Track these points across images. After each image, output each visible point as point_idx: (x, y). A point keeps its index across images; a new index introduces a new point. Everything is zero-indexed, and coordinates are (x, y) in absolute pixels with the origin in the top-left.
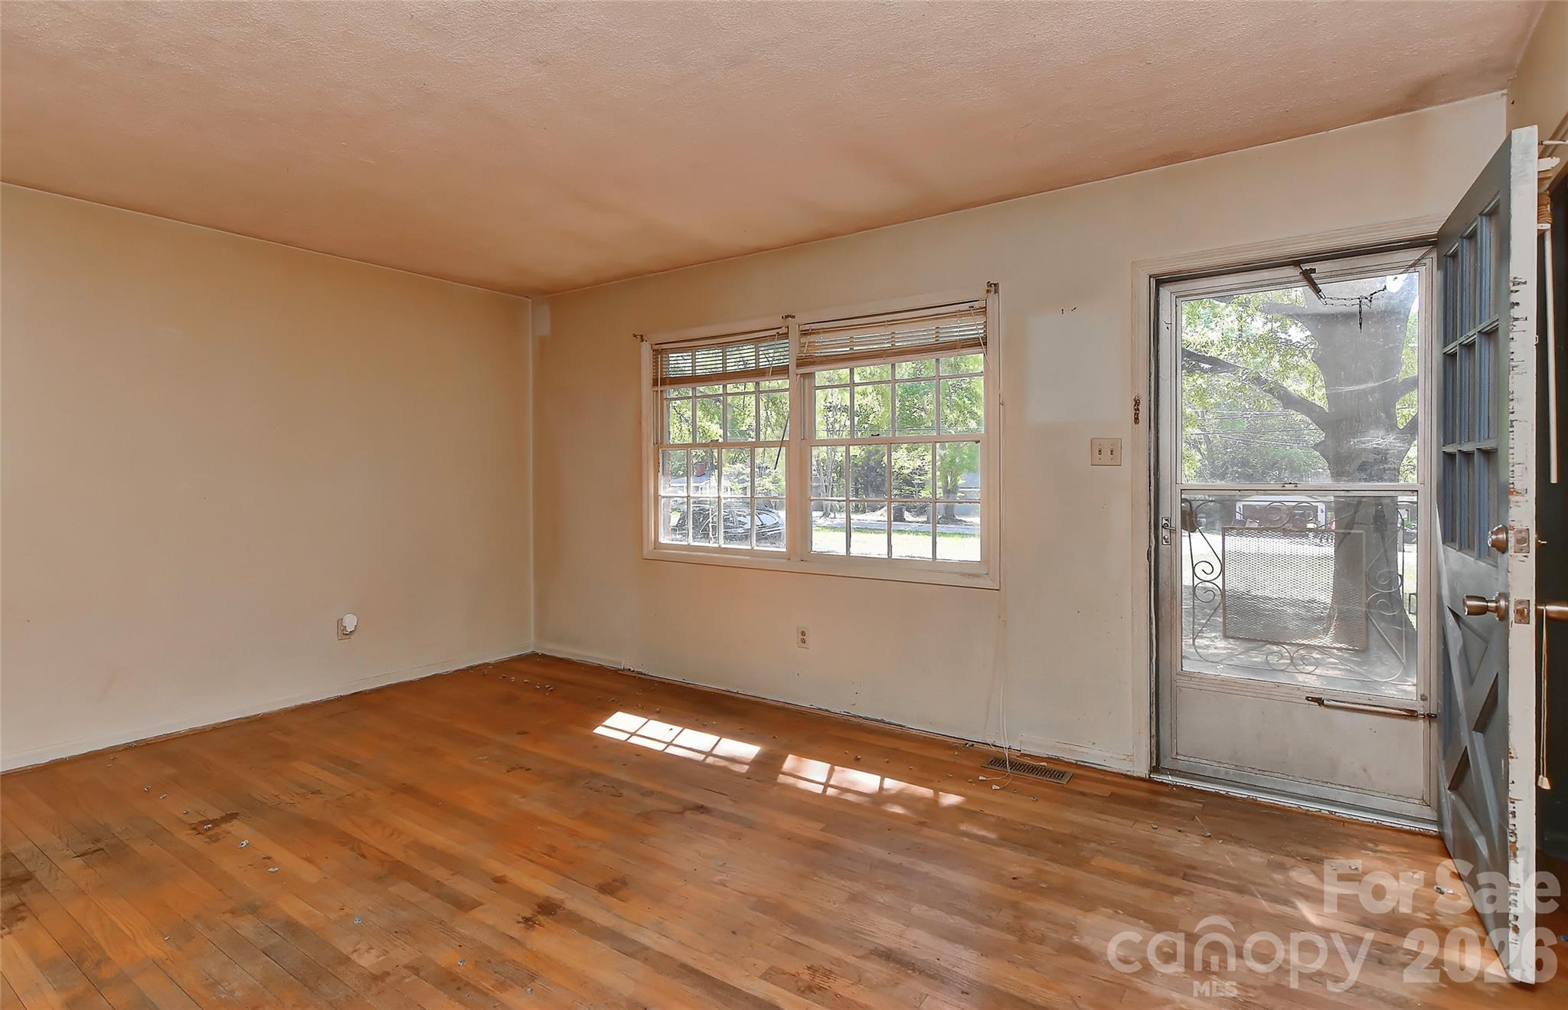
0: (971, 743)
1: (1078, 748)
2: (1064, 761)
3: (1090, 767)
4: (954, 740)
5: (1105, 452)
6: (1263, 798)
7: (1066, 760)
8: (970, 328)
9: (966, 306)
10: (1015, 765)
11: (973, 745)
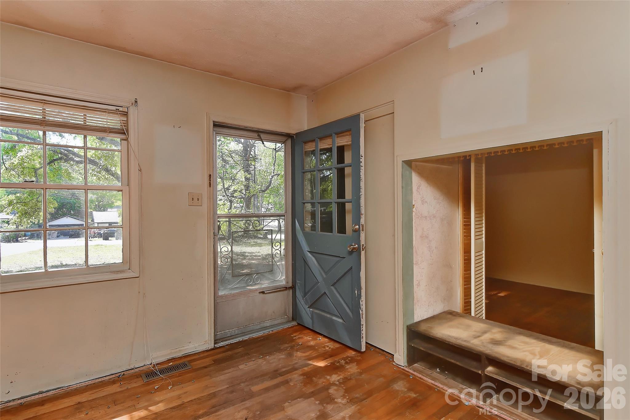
0: (122, 373)
1: (182, 348)
2: (176, 358)
3: (189, 355)
4: (108, 378)
5: (195, 199)
6: (254, 335)
7: (177, 357)
8: (114, 121)
9: (114, 108)
10: (162, 371)
11: (124, 374)
